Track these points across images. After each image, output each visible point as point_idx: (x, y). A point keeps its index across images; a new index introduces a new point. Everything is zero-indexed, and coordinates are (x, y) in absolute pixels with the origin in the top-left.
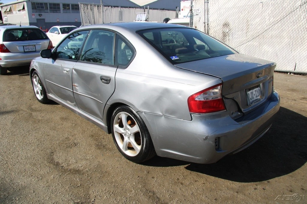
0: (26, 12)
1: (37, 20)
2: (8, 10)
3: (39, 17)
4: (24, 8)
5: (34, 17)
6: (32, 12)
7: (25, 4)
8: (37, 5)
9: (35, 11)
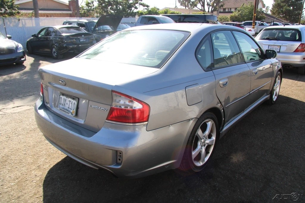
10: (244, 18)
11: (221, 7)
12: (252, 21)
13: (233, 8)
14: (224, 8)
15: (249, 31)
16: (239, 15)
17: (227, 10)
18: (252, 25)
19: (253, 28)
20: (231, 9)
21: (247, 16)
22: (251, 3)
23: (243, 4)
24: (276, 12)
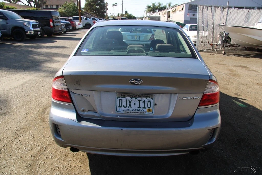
0: (183, 12)
1: (191, 18)
2: (174, 10)
3: (192, 17)
4: (183, 9)
5: (188, 16)
6: (188, 12)
7: (184, 5)
8: (193, 6)
9: (190, 11)
10: (69, 14)
11: (44, 4)
12: (79, 17)
13: (54, 5)
14: (47, 5)
15: (78, 25)
16: (65, 11)
17: (49, 7)
18: (79, 20)
19: (80, 22)
20: (52, 6)
21: (72, 12)
22: (73, 1)
23: (66, 2)
24: (88, 10)
